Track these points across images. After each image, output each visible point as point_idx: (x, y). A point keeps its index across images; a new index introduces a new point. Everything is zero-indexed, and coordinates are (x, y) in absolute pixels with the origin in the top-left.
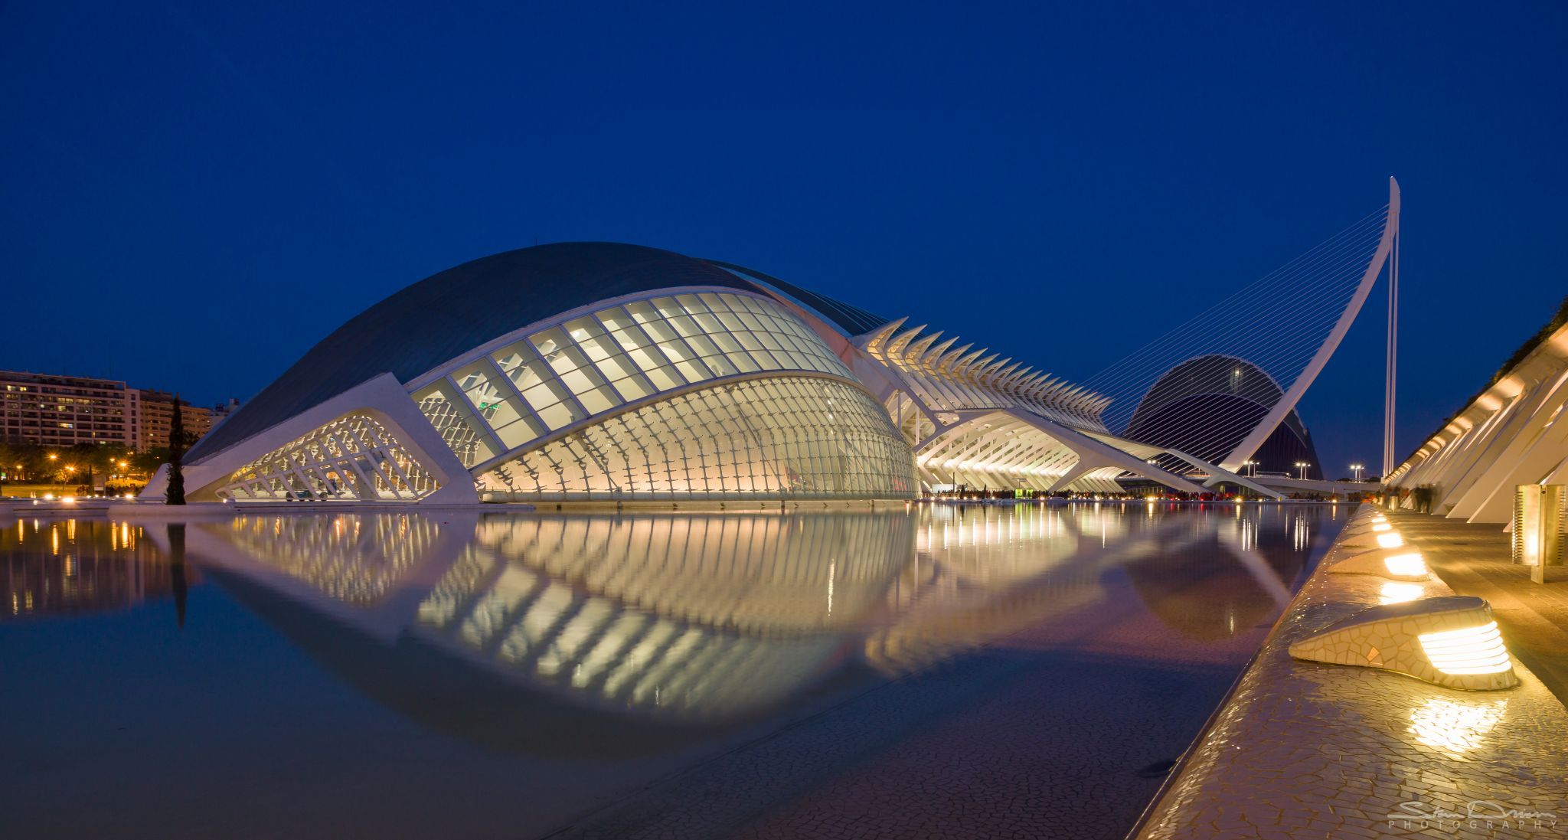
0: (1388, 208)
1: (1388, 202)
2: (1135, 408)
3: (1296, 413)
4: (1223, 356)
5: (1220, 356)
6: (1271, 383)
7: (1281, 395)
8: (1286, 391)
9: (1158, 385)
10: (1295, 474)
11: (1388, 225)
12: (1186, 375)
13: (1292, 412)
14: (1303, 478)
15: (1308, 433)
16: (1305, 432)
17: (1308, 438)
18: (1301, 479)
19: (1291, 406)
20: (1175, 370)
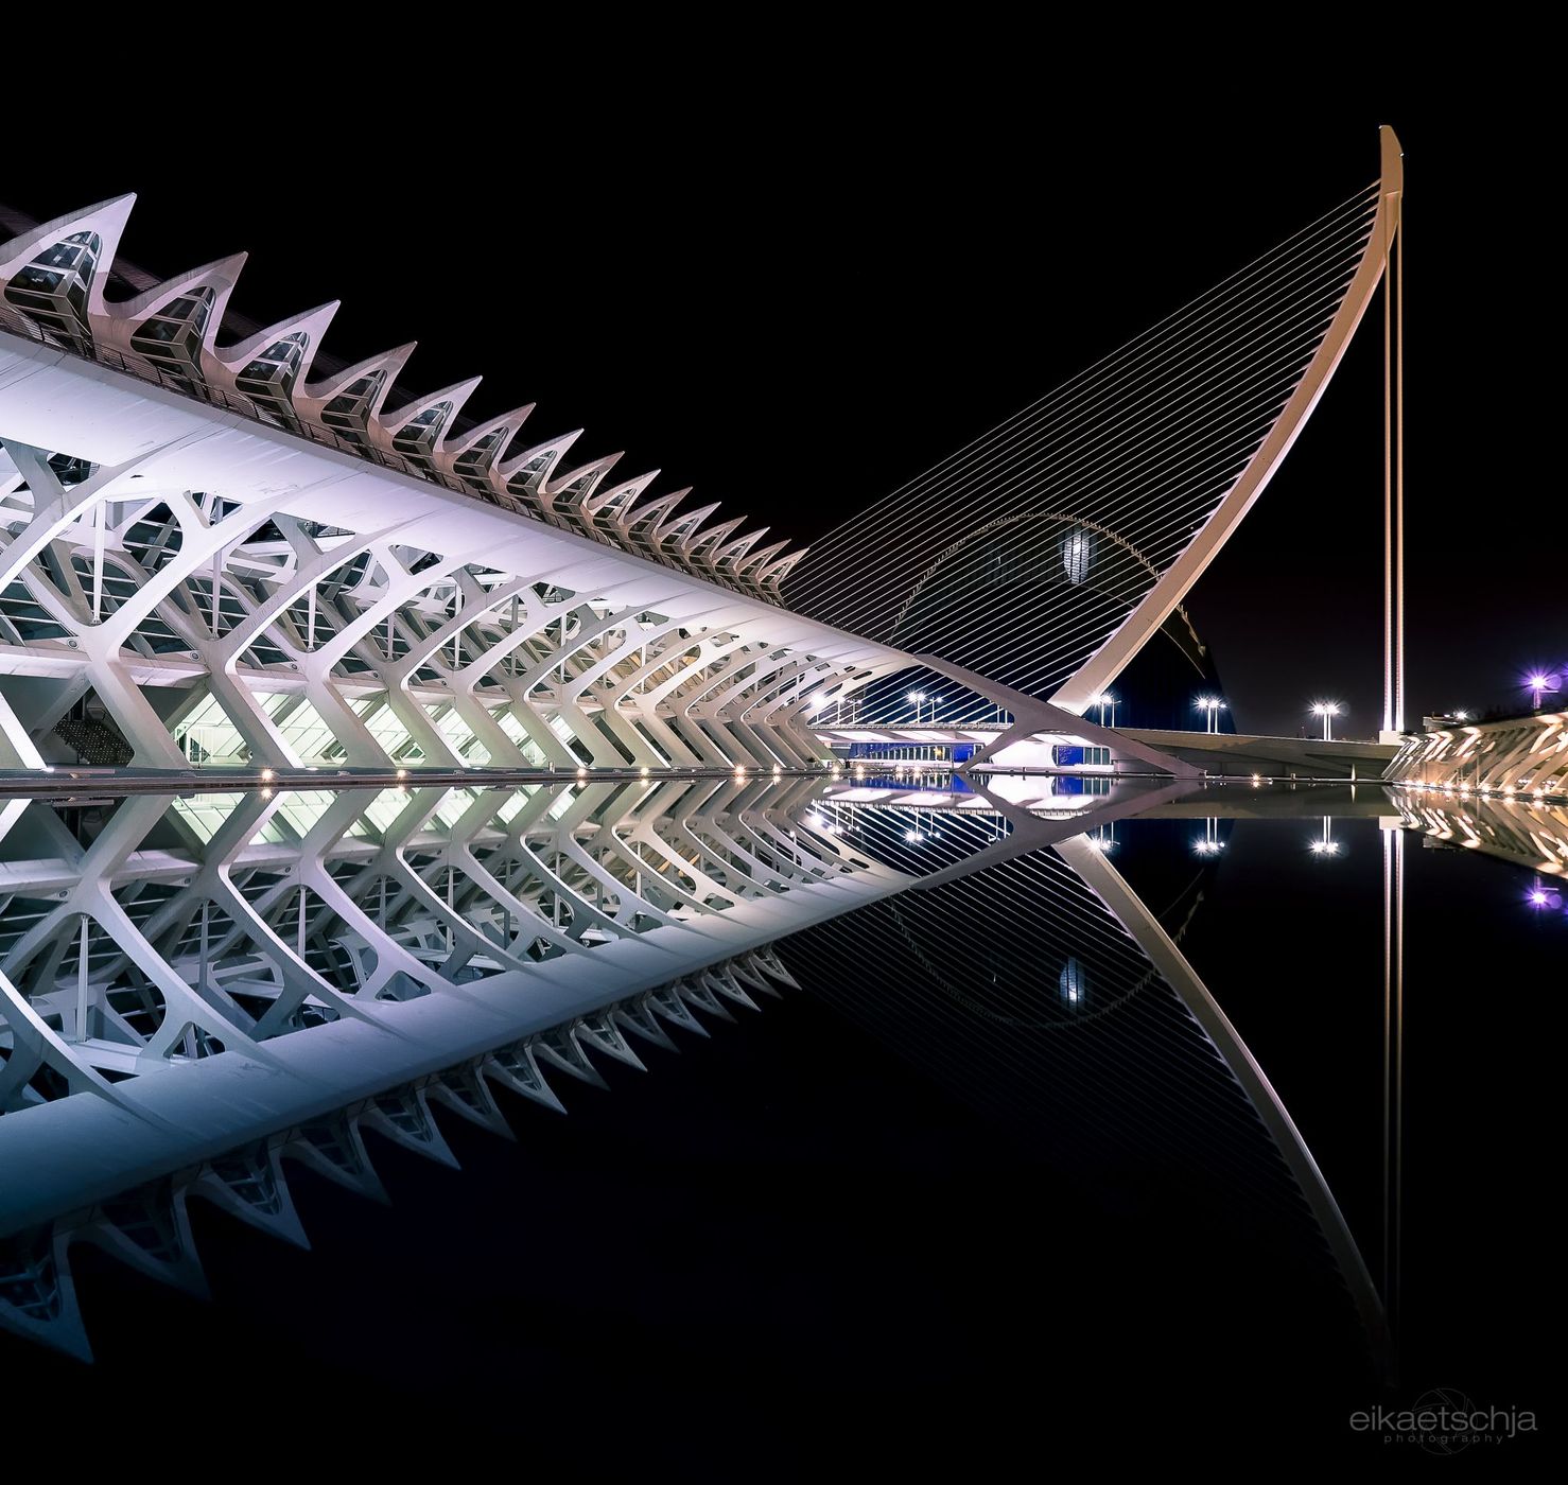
2: (899, 609)
3: (1185, 617)
6: (1135, 561)
9: (938, 568)
10: (1199, 723)
12: (987, 550)
13: (1175, 613)
14: (1213, 730)
17: (1208, 662)
18: (1209, 732)
19: (1174, 603)
20: (968, 542)
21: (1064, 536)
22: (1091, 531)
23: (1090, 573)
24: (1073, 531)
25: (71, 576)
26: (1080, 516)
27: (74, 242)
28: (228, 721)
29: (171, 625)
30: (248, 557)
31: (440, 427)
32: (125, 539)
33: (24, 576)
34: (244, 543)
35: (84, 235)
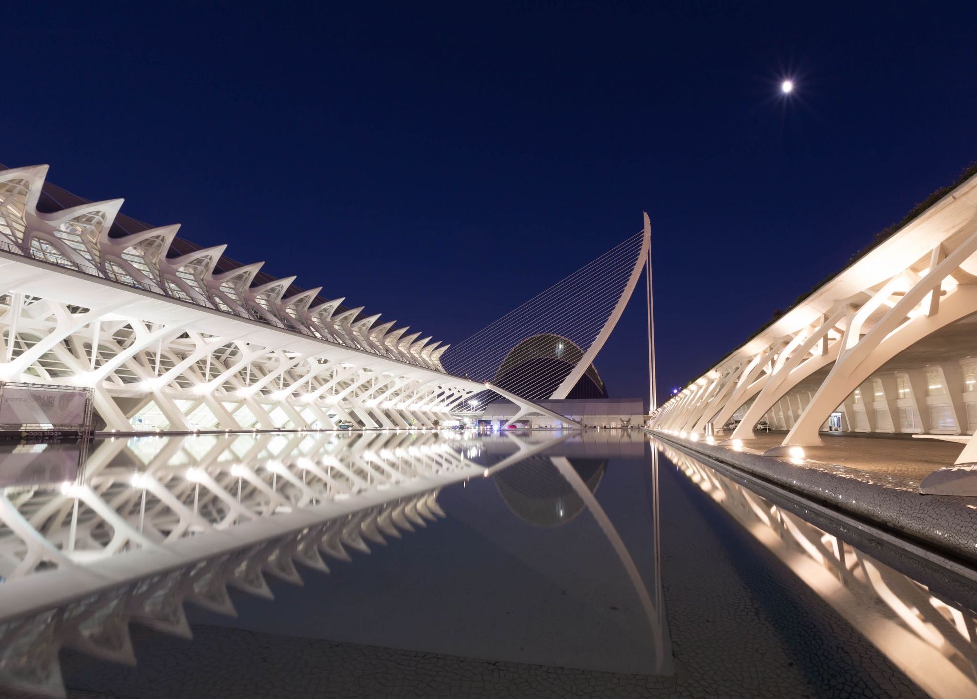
0: (643, 232)
1: (643, 228)
4: (552, 335)
5: (550, 335)
6: (578, 349)
7: (582, 354)
8: (585, 352)
11: (644, 242)
15: (604, 384)
16: (602, 383)
17: (604, 388)
21: (556, 343)
22: (565, 341)
23: (564, 353)
24: (559, 341)
25: (81, 351)
26: (562, 335)
27: (15, 183)
28: (162, 413)
29: (134, 372)
30: (179, 344)
31: (278, 294)
32: (113, 335)
33: (54, 350)
34: (178, 338)
35: (98, 212)
